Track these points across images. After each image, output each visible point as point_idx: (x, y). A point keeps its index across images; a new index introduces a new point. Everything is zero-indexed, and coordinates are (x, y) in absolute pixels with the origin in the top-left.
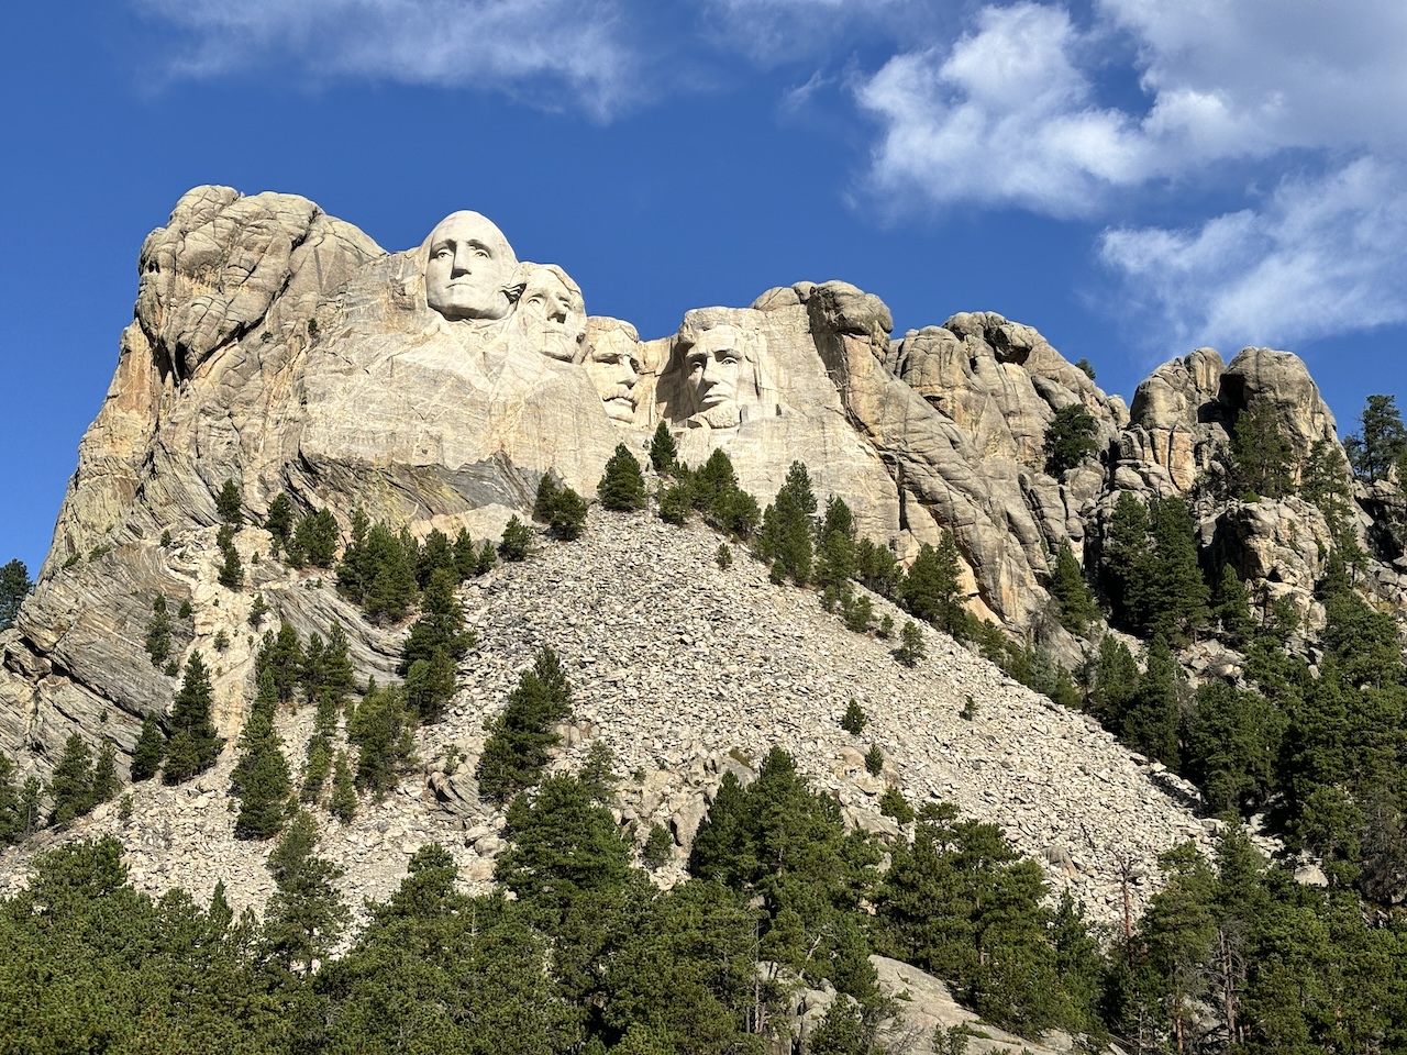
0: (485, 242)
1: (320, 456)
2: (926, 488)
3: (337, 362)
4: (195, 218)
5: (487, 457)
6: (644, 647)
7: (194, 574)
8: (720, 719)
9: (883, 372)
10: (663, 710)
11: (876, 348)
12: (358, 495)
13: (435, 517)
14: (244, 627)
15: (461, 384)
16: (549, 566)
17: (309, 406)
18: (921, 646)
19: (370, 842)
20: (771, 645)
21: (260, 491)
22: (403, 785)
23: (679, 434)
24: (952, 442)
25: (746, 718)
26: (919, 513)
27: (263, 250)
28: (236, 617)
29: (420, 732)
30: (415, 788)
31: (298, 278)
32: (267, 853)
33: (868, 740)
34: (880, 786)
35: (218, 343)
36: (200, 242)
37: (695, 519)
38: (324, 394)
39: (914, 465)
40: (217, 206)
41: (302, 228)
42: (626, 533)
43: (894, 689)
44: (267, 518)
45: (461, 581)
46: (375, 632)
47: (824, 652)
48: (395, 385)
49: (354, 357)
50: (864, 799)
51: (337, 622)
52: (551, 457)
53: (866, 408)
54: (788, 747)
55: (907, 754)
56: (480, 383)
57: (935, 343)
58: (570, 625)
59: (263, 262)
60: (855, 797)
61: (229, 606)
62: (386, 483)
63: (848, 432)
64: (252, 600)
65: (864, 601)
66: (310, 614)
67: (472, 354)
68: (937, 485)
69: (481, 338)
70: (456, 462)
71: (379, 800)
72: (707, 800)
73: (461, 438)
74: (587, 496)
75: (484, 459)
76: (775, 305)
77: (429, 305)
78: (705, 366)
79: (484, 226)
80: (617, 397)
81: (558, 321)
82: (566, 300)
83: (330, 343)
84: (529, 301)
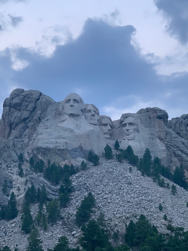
0: (77, 99)
1: (41, 147)
2: (177, 154)
3: (45, 126)
4: (15, 95)
6: (112, 190)
7: (13, 173)
8: (129, 207)
9: (167, 127)
10: (116, 205)
11: (165, 122)
12: (49, 155)
13: (65, 160)
14: (23, 185)
15: (72, 131)
16: (91, 171)
17: (39, 136)
18: (176, 190)
19: (50, 235)
20: (141, 190)
21: (27, 155)
22: (58, 222)
23: (120, 142)
24: (182, 143)
25: (136, 207)
26: (175, 159)
27: (29, 102)
28: (22, 183)
29: (62, 210)
30: (60, 223)
31: (37, 108)
32: (27, 237)
33: (164, 212)
34: (166, 223)
35: (19, 122)
36: (16, 101)
37: (124, 161)
38: (42, 133)
39: (174, 148)
40: (20, 93)
41: (37, 97)
42: (108, 164)
43: (170, 200)
44: (29, 161)
45: (71, 175)
46: (52, 186)
47: (153, 191)
48: (57, 132)
49: (48, 125)
50: (163, 226)
51: (44, 185)
52: (91, 147)
53: (163, 135)
54: (145, 214)
55: (173, 215)
56: (76, 130)
57: (178, 121)
58: (96, 185)
59: (29, 105)
60: (161, 225)
61: (20, 180)
62: (55, 153)
63: (158, 141)
64: (25, 179)
65: (163, 179)
66: (38, 182)
67: (74, 124)
68: (179, 152)
69: (76, 120)
70: (70, 148)
71: (52, 225)
72: (126, 226)
73: (71, 143)
74: (100, 156)
75: (77, 147)
76: (142, 113)
77: (65, 113)
78: (126, 126)
79: (77, 96)
80: (107, 133)
81: (93, 116)
82: (95, 112)
83: (43, 122)
84: (87, 112)
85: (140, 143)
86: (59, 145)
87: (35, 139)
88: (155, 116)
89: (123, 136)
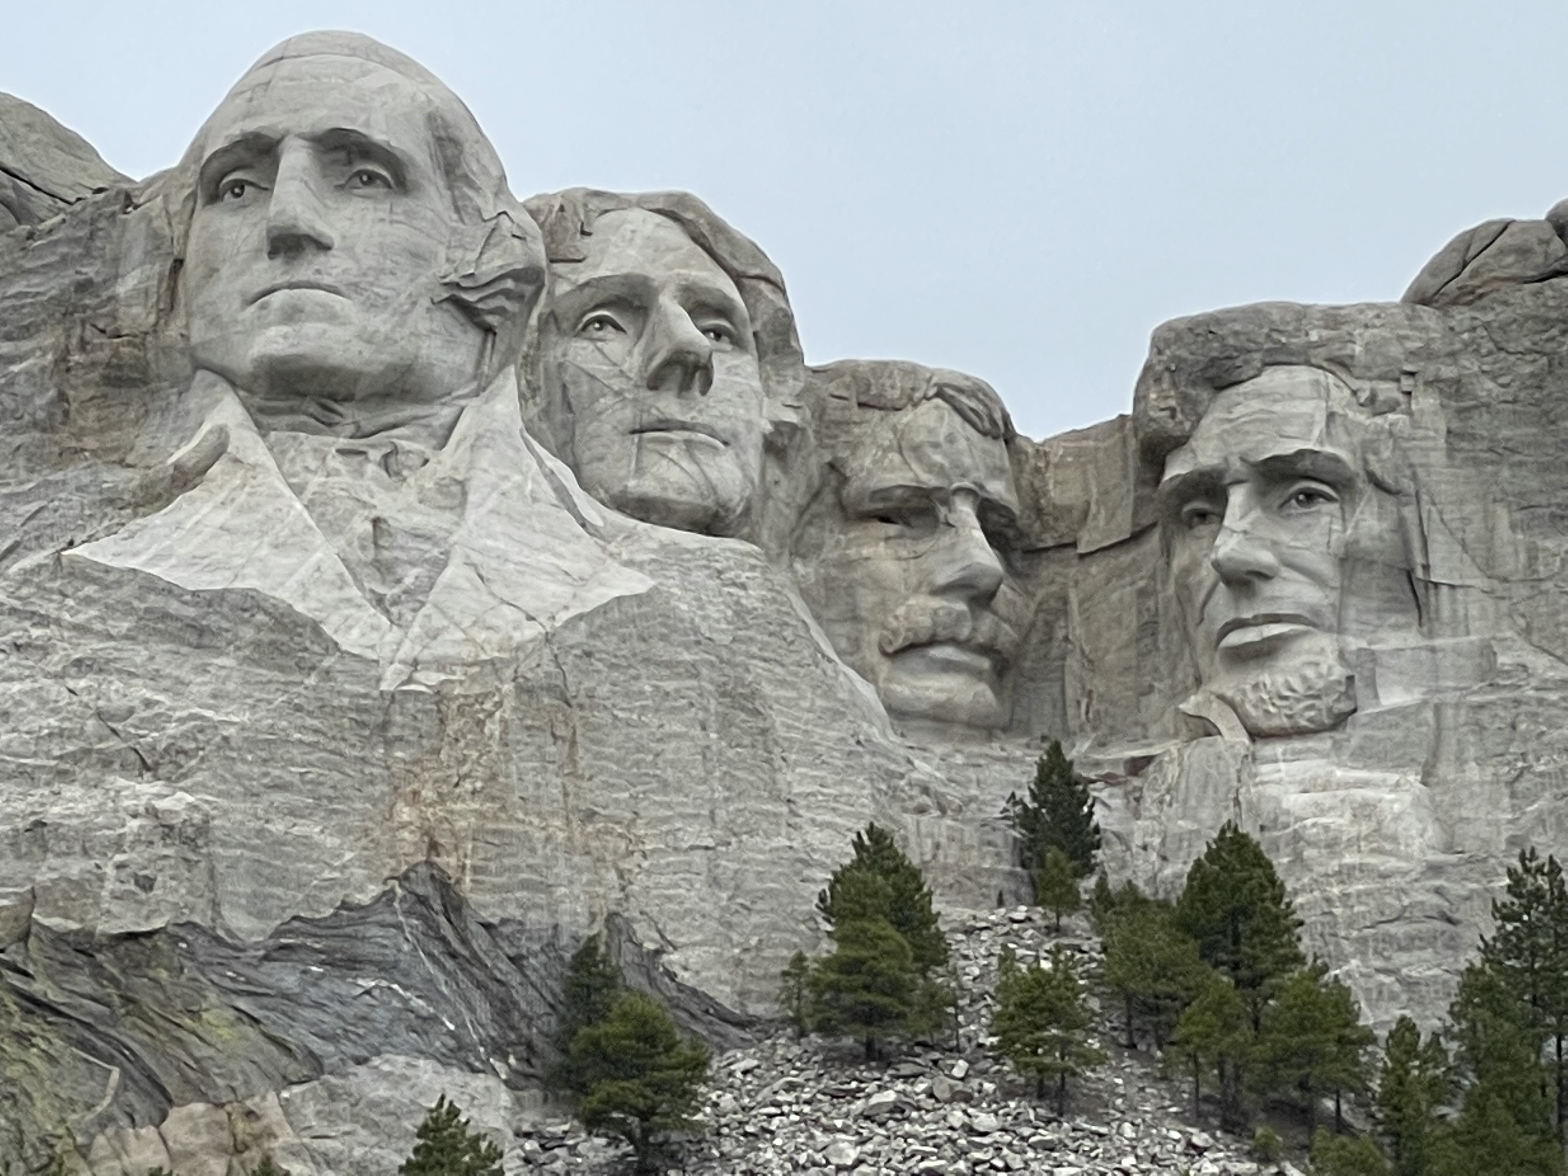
0: (378, 136)
13: (174, 1113)
15: (289, 639)
48: (55, 661)
52: (612, 876)
56: (357, 628)
67: (332, 530)
69: (371, 469)
70: (261, 915)
73: (278, 827)
74: (756, 1009)
75: (363, 898)
76: (1484, 284)
77: (199, 365)
78: (1222, 517)
79: (383, 76)
80: (933, 642)
81: (684, 387)
82: (724, 310)
84: (581, 330)
85: (1446, 770)
86: (76, 868)
89: (1184, 673)
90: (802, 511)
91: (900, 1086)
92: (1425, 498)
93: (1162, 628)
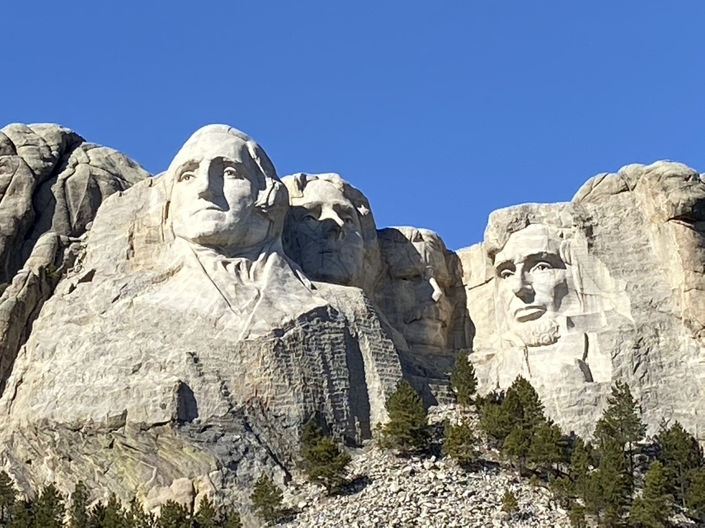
0: (233, 159)
1: (46, 421)
5: (239, 405)
12: (90, 461)
13: (175, 481)
31: (44, 219)
38: (54, 350)
41: (47, 160)
49: (90, 303)
62: (120, 446)
63: (686, 338)
67: (221, 288)
76: (598, 195)
77: (177, 235)
78: (514, 275)
81: (336, 238)
82: (349, 212)
83: (67, 290)
87: (21, 381)
88: (664, 209)
89: (504, 325)
90: (377, 277)
91: (413, 465)
92: (581, 266)
93: (496, 312)
